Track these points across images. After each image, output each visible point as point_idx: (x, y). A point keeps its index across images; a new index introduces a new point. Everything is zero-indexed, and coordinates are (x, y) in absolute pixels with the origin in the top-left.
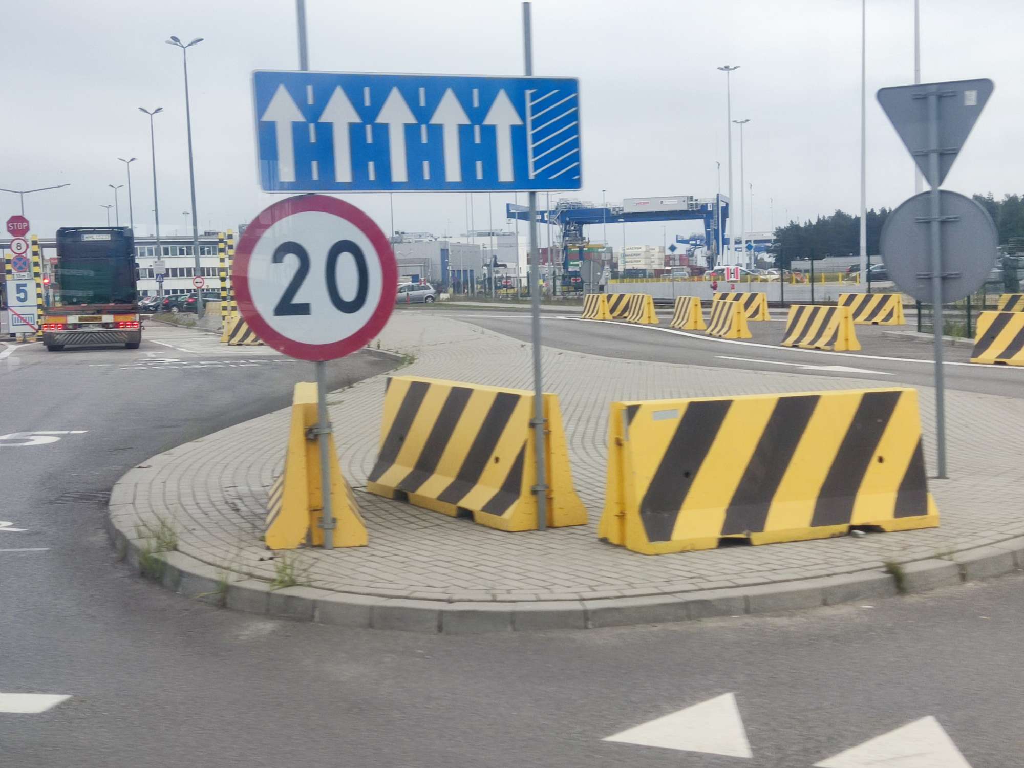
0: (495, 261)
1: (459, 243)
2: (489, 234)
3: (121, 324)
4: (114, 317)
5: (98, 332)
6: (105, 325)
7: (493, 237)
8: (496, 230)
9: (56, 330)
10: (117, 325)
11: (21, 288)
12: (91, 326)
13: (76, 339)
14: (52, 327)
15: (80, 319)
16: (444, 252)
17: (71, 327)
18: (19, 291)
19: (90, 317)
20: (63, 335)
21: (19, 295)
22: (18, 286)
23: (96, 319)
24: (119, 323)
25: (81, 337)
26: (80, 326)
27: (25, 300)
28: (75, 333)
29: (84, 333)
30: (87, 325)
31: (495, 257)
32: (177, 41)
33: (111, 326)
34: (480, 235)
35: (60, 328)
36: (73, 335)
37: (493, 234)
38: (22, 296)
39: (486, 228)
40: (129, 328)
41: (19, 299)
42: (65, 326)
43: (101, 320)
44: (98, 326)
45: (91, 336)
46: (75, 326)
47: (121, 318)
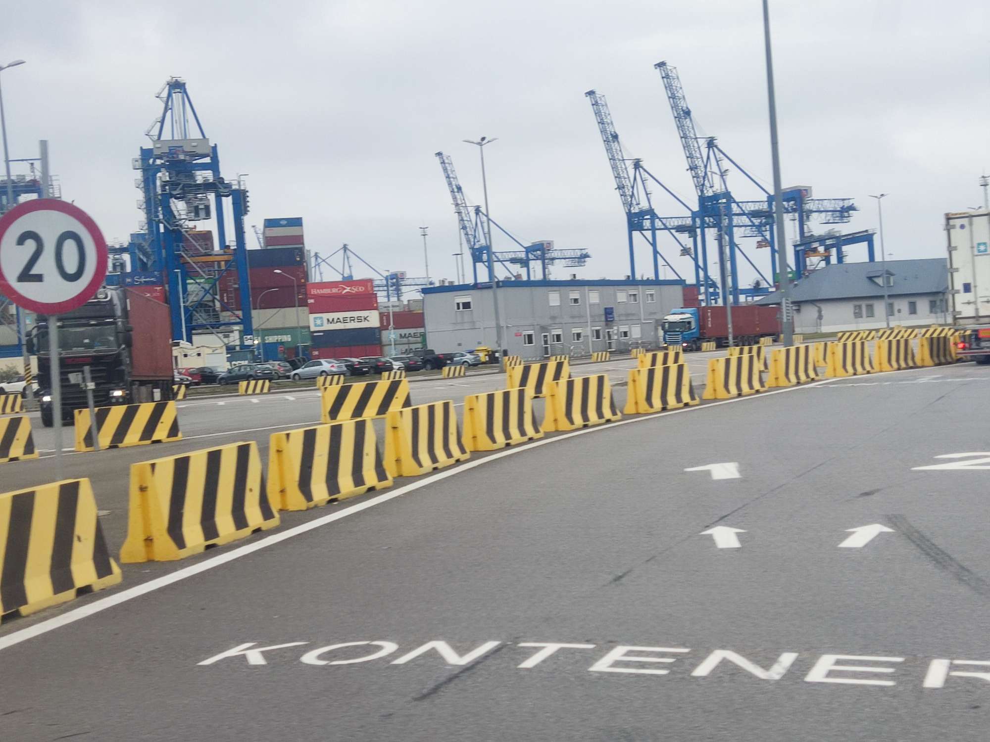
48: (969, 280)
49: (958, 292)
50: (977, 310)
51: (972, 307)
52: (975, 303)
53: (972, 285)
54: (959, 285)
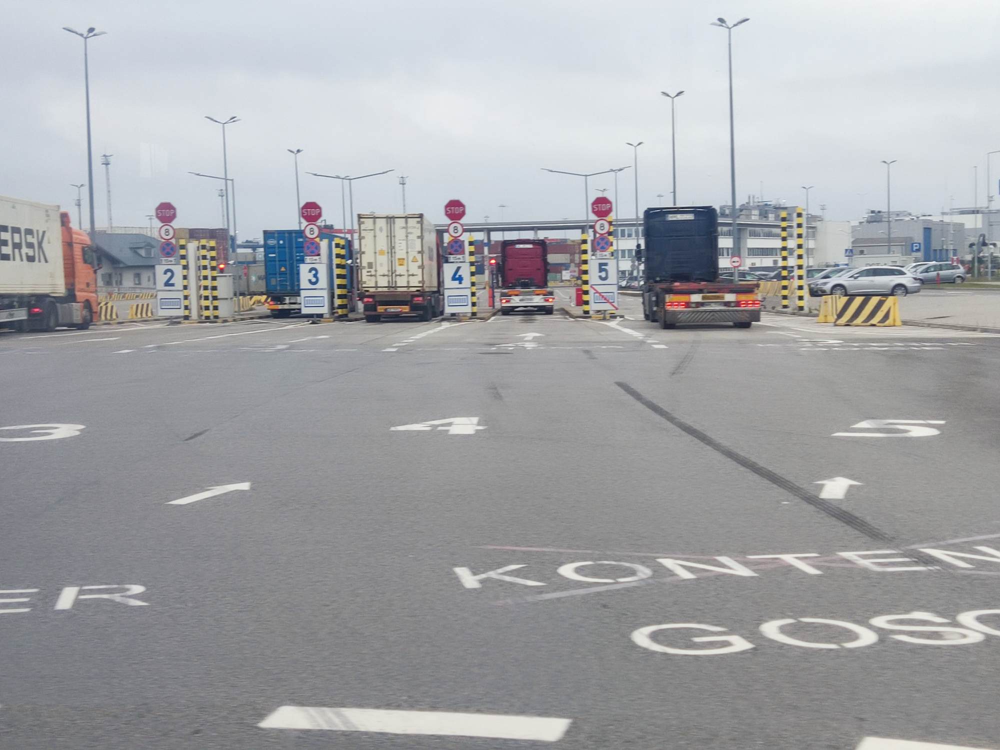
0: (984, 240)
1: (942, 221)
2: (973, 212)
3: (742, 302)
4: (737, 296)
5: (720, 311)
6: (727, 304)
7: (978, 215)
8: (981, 208)
9: (681, 308)
10: (738, 304)
11: (603, 267)
12: (712, 304)
13: (699, 318)
14: (676, 305)
15: (704, 298)
16: (927, 231)
17: (693, 305)
18: (601, 270)
19: (713, 296)
20: (686, 313)
21: (600, 274)
22: (601, 265)
23: (718, 297)
24: (741, 302)
25: (703, 315)
26: (702, 304)
27: (605, 279)
28: (698, 312)
29: (706, 311)
30: (709, 304)
31: (984, 236)
32: (722, 23)
33: (733, 304)
34: (963, 212)
35: (682, 307)
36: (695, 313)
37: (978, 212)
38: (603, 274)
39: (971, 206)
40: (750, 307)
41: (600, 277)
42: (688, 305)
43: (724, 299)
44: (720, 305)
45: (713, 315)
46: (699, 304)
47: (743, 297)
48: (372, 260)
49: (364, 268)
50: (376, 282)
51: (373, 278)
52: (375, 276)
53: (374, 264)
54: (365, 264)
